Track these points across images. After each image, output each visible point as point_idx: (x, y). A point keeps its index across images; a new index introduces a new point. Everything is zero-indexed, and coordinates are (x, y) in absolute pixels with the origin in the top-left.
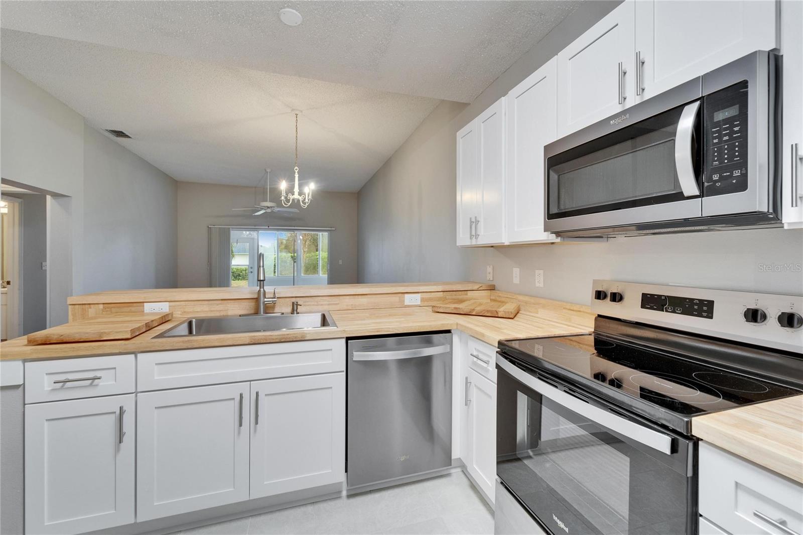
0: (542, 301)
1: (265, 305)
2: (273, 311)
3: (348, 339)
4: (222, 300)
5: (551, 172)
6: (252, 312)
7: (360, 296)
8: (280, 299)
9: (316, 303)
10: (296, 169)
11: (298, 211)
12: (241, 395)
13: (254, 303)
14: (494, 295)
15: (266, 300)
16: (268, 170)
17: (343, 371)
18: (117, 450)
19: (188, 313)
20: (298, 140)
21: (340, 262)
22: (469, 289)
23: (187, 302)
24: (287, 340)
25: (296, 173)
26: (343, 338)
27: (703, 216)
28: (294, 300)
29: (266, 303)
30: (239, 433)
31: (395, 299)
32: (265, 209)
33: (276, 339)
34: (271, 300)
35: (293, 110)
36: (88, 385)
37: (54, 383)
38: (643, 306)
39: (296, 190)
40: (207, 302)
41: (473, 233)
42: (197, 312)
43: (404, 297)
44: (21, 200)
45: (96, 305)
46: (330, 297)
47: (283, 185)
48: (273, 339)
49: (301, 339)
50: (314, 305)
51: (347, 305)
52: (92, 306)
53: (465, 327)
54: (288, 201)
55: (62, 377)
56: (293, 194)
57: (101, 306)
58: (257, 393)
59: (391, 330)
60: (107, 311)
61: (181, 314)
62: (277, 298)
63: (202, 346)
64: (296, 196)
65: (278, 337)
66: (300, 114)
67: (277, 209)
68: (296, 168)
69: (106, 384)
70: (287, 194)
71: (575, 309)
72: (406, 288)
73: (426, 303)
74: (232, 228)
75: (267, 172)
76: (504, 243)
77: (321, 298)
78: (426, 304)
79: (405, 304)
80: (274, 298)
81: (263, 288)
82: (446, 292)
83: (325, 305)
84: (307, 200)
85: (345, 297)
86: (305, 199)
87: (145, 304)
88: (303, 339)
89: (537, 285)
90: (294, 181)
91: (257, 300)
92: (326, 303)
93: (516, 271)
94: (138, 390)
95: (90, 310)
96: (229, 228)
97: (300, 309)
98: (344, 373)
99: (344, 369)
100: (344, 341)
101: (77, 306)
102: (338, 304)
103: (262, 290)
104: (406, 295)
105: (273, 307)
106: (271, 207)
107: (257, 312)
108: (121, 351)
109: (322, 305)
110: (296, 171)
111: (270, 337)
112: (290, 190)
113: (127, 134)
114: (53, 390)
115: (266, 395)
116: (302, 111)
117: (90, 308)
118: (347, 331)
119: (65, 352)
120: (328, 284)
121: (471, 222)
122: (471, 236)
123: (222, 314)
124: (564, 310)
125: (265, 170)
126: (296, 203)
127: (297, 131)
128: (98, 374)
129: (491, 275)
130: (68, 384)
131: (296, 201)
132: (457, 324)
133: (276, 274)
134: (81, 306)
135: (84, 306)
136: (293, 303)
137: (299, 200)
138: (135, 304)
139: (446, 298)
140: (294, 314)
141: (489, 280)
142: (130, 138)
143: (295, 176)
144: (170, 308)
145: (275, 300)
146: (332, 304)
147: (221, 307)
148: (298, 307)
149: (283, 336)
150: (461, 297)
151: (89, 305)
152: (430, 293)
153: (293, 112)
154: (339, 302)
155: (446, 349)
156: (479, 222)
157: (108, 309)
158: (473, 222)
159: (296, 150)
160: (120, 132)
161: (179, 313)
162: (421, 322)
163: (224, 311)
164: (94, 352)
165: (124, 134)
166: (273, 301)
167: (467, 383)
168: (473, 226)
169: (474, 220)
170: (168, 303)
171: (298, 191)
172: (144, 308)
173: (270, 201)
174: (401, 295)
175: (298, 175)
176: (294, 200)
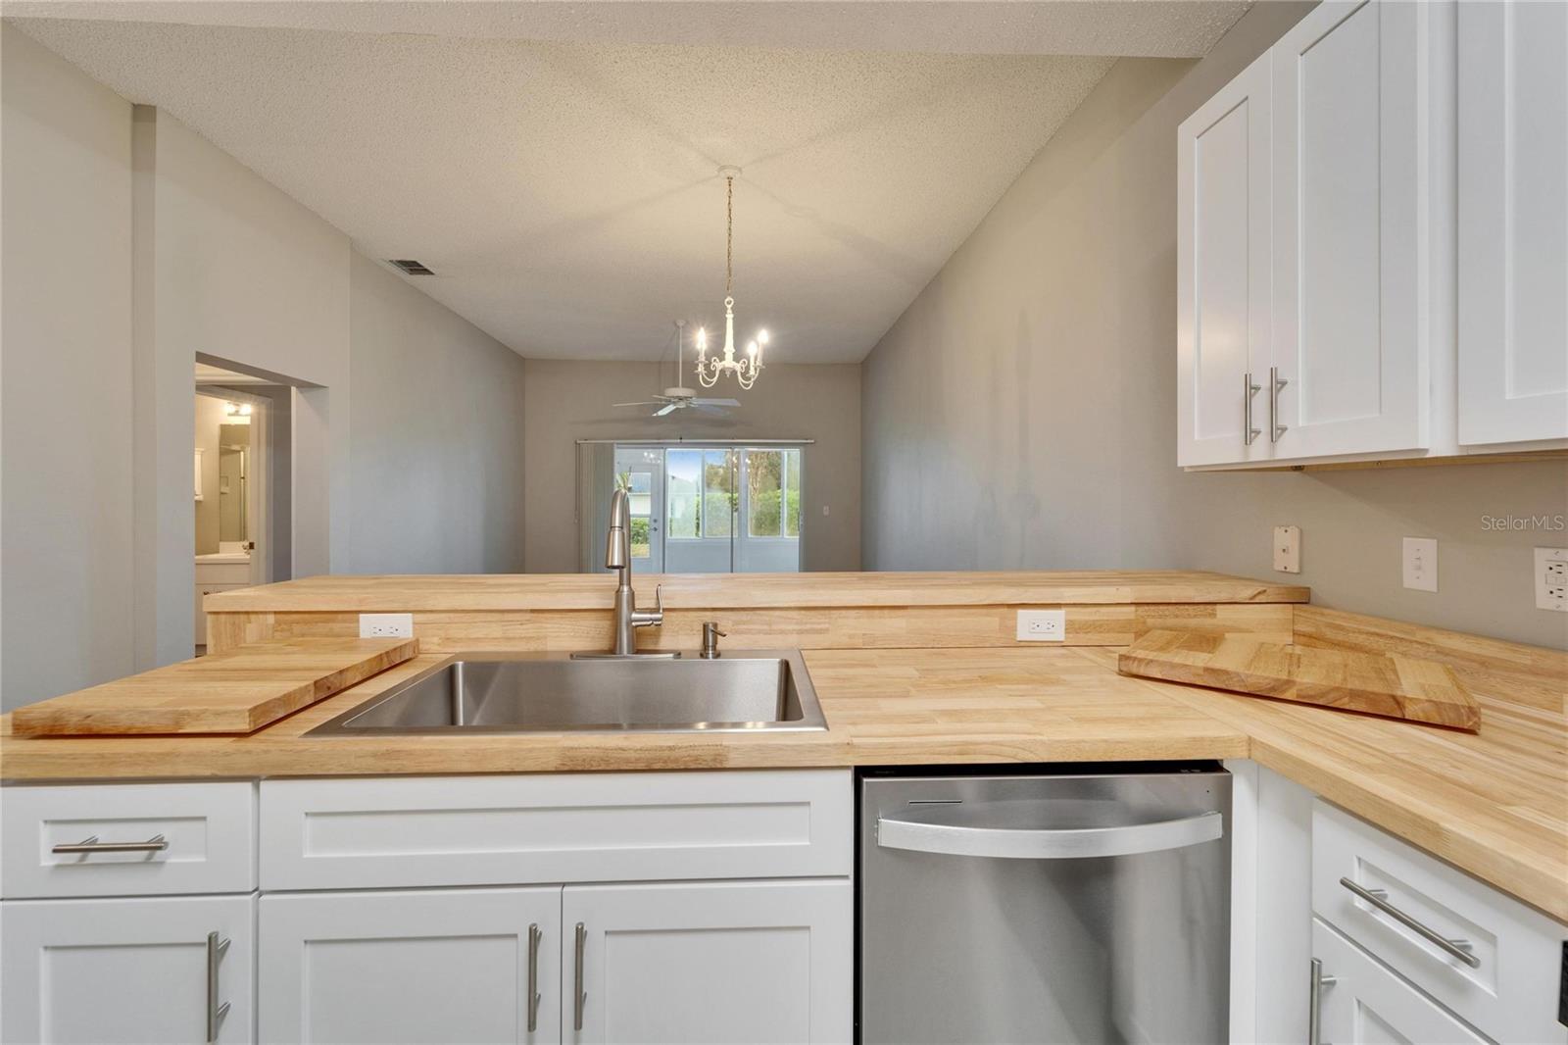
1: (632, 629)
2: (657, 643)
3: (861, 772)
4: (533, 611)
6: (603, 644)
7: (886, 612)
8: (672, 614)
9: (765, 627)
10: (729, 303)
11: (739, 405)
12: (534, 929)
13: (609, 622)
14: (1310, 620)
15: (634, 616)
16: (681, 323)
17: (846, 877)
20: (732, 234)
21: (826, 511)
22: (1224, 597)
23: (452, 615)
25: (729, 311)
26: (847, 768)
28: (708, 617)
29: (634, 624)
31: (991, 621)
32: (674, 403)
33: (638, 760)
34: (649, 616)
35: (723, 168)
36: (140, 860)
39: (729, 348)
40: (497, 616)
41: (1260, 421)
42: (477, 639)
43: (1015, 619)
45: (261, 616)
46: (803, 612)
47: (701, 339)
48: (628, 761)
49: (712, 765)
50: (759, 632)
51: (851, 637)
52: (253, 617)
54: (711, 374)
55: (77, 836)
56: (722, 359)
57: (271, 619)
58: (581, 927)
60: (282, 630)
61: (439, 645)
62: (664, 610)
64: (728, 362)
65: (647, 755)
66: (737, 177)
67: (696, 402)
68: (729, 299)
69: (182, 860)
70: (709, 359)
72: (1022, 590)
73: (1082, 635)
74: (617, 443)
75: (679, 327)
76: (1426, 451)
77: (777, 613)
78: (1083, 639)
79: (1018, 639)
80: (656, 610)
81: (629, 584)
82: (1146, 608)
83: (791, 632)
84: (752, 372)
85: (844, 612)
86: (748, 368)
87: (361, 615)
88: (719, 766)
89: (1543, 601)
90: (725, 330)
91: (614, 613)
92: (790, 627)
93: (1421, 550)
94: (263, 887)
95: (248, 625)
96: (612, 444)
97: (723, 644)
98: (850, 883)
99: (850, 871)
100: (848, 777)
101: (223, 617)
102: (827, 630)
103: (626, 589)
104: (1021, 612)
106: (686, 398)
107: (612, 651)
109: (782, 632)
110: (729, 306)
112: (717, 351)
113: (427, 267)
114: (58, 867)
115: (608, 932)
116: (740, 170)
117: (250, 622)
118: (859, 747)
119: (82, 765)
120: (800, 571)
121: (1251, 389)
122: (1249, 435)
123: (532, 646)
125: (676, 324)
126: (728, 380)
127: (730, 216)
129: (1294, 556)
131: (728, 374)
132: (1250, 741)
133: (700, 533)
134: (231, 616)
135: (236, 616)
136: (705, 626)
137: (734, 372)
138: (340, 616)
139: (1144, 623)
140: (707, 658)
141: (1285, 572)
142: (432, 274)
143: (726, 318)
144: (414, 627)
145: (659, 616)
146: (807, 631)
147: (529, 630)
148: (719, 637)
149: (658, 754)
150: (1193, 622)
151: (246, 616)
152: (1095, 609)
153: (722, 174)
154: (827, 626)
155: (1213, 827)
156: (1284, 384)
157: (285, 627)
158: (1257, 389)
159: (729, 260)
160: (415, 263)
161: (436, 640)
162: (1107, 720)
163: (538, 639)
164: (151, 772)
165: (421, 266)
166: (651, 619)
167: (1318, 985)
168: (1260, 402)
169: (1262, 381)
170: (410, 615)
171: (734, 350)
172: (358, 627)
173: (683, 387)
174: (1005, 610)
175: (732, 316)
176: (723, 371)
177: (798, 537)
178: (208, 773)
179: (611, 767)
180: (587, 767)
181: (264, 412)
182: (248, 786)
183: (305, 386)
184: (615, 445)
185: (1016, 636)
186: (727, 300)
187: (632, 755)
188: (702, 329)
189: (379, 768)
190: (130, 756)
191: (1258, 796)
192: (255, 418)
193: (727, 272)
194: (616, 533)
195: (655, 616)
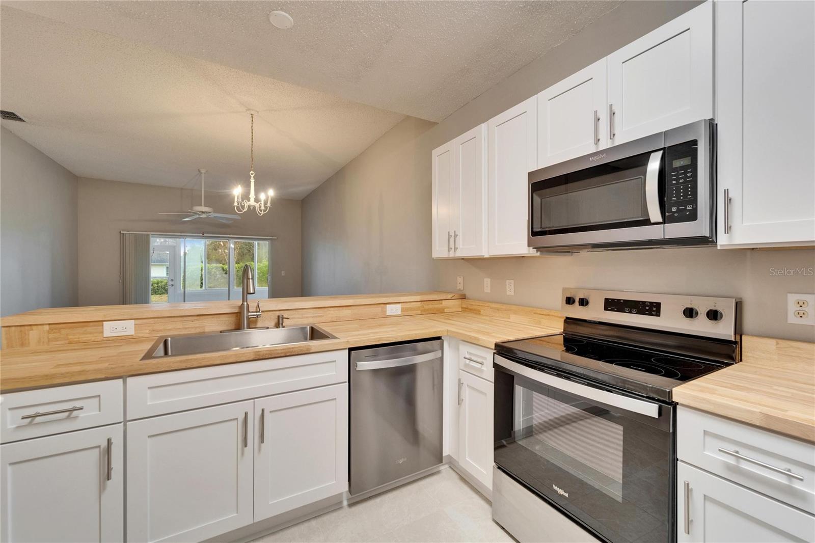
0: (514, 307)
1: (248, 319)
2: (256, 325)
3: (350, 350)
4: (199, 315)
5: (535, 196)
6: (233, 327)
7: (344, 308)
9: (301, 316)
10: (252, 174)
11: (240, 218)
12: (246, 414)
13: (235, 318)
14: (465, 303)
15: (249, 314)
16: (203, 171)
17: (346, 382)
18: (102, 488)
19: (158, 331)
20: (254, 141)
21: (283, 273)
22: (444, 298)
23: (156, 320)
24: (292, 354)
25: (252, 178)
26: (345, 349)
27: (665, 238)
28: (278, 313)
29: (250, 317)
30: (243, 454)
31: (378, 309)
32: (199, 214)
33: (282, 353)
34: (255, 314)
35: (249, 110)
36: (64, 418)
37: (23, 418)
38: (606, 309)
39: (252, 195)
41: (452, 246)
42: (170, 330)
43: (386, 308)
45: (40, 327)
46: (314, 310)
47: (237, 191)
48: (278, 354)
49: (306, 352)
50: (298, 318)
51: (332, 317)
52: (34, 327)
53: (457, 333)
54: (243, 207)
55: (32, 411)
56: (249, 201)
57: (47, 327)
58: (263, 410)
59: (391, 339)
60: (54, 333)
61: (149, 334)
62: (262, 311)
63: (203, 364)
64: (252, 202)
65: (283, 351)
66: (255, 115)
67: (213, 215)
69: (89, 414)
70: (243, 201)
71: (545, 313)
72: (388, 298)
73: (405, 312)
74: (152, 234)
75: (202, 173)
76: (484, 256)
77: (305, 310)
79: (387, 315)
80: (259, 312)
81: (247, 302)
82: (424, 302)
83: (310, 317)
85: (329, 309)
86: (260, 207)
87: (104, 323)
88: (308, 352)
89: (508, 293)
90: (250, 187)
91: (239, 314)
92: (311, 315)
93: (487, 281)
94: (128, 418)
95: (31, 332)
96: (148, 235)
97: (286, 322)
98: (347, 384)
99: (347, 380)
100: (347, 351)
101: (13, 328)
102: (323, 316)
103: (245, 303)
104: (388, 306)
105: (256, 322)
106: (207, 212)
107: (239, 328)
108: (107, 376)
109: (306, 317)
110: (252, 176)
111: (275, 352)
112: (246, 196)
113: (20, 116)
115: (270, 412)
116: (258, 112)
117: (32, 330)
118: (350, 342)
119: (35, 381)
121: (450, 236)
122: (450, 249)
123: (198, 331)
124: (534, 315)
125: (199, 170)
126: (252, 210)
127: (252, 133)
128: (78, 404)
129: (462, 285)
130: (38, 419)
132: (448, 331)
133: (203, 288)
134: (19, 328)
135: (22, 328)
136: (279, 317)
137: (254, 207)
138: (91, 324)
139: (423, 307)
140: (280, 327)
141: (460, 290)
142: (25, 121)
143: (250, 181)
144: (135, 328)
145: (260, 313)
146: (316, 317)
147: (196, 324)
148: (284, 320)
149: (289, 350)
150: (436, 306)
151: (29, 327)
152: (409, 303)
153: (248, 112)
154: (323, 314)
155: (439, 354)
156: (457, 235)
157: (56, 331)
158: (451, 236)
159: (252, 154)
160: (12, 114)
161: (147, 331)
162: (415, 330)
163: (201, 327)
164: (73, 379)
165: (16, 116)
166: (257, 315)
167: (460, 384)
168: (452, 239)
169: (452, 234)
170: (133, 321)
171: (255, 197)
172: (103, 328)
173: (205, 206)
174: (382, 305)
175: (254, 180)
176: (249, 206)
177: (267, 288)
178: (103, 376)
179: (273, 356)
180: (264, 357)
182: (121, 380)
184: (150, 236)
185: (386, 313)
186: (251, 172)
187: (279, 352)
188: (239, 186)
189: (183, 366)
190: (62, 374)
191: (449, 346)
193: (251, 159)
194: (251, 281)
195: (258, 313)
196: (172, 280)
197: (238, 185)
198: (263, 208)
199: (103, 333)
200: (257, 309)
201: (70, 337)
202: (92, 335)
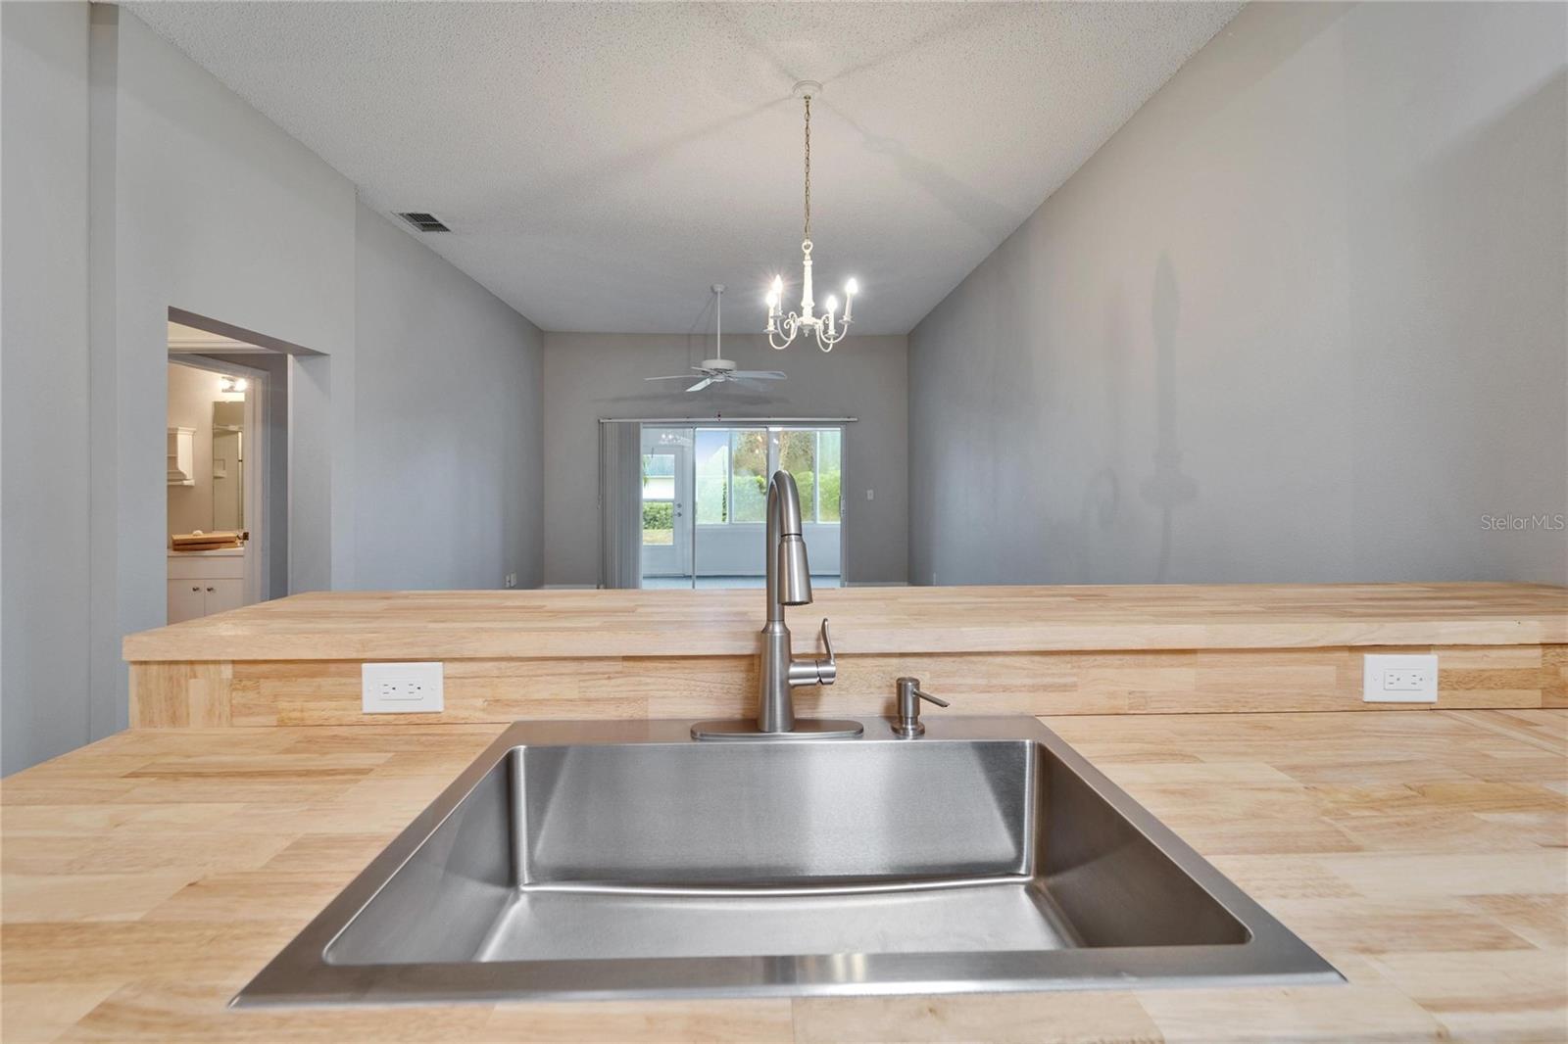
1: (789, 691)
2: (815, 706)
4: (626, 657)
6: (733, 710)
7: (1167, 659)
10: (807, 247)
13: (743, 675)
15: (793, 670)
16: (719, 288)
19: (509, 704)
23: (503, 664)
25: (807, 257)
28: (902, 668)
29: (792, 682)
31: (1323, 673)
32: (712, 376)
34: (813, 669)
35: (799, 85)
39: (807, 302)
40: (572, 667)
42: (541, 702)
43: (1362, 668)
44: (268, 373)
45: (212, 668)
46: (1037, 658)
47: (773, 294)
50: (974, 689)
52: (199, 669)
54: (787, 333)
56: (800, 315)
57: (228, 672)
60: (244, 689)
61: (483, 710)
62: (838, 656)
64: (807, 318)
66: (816, 96)
67: (736, 375)
68: (806, 241)
70: (786, 313)
72: (1372, 625)
73: (1461, 693)
74: (644, 423)
75: (716, 293)
77: (999, 660)
78: (1464, 698)
79: (1367, 698)
80: (826, 662)
81: (782, 620)
82: (1559, 650)
83: (1022, 690)
85: (1100, 659)
86: (826, 326)
87: (364, 666)
90: (803, 277)
91: (756, 664)
92: (1016, 681)
95: (192, 681)
96: (638, 423)
97: (929, 715)
101: (154, 668)
102: (1073, 687)
103: (778, 628)
104: (1370, 659)
106: (726, 371)
107: (754, 724)
109: (1005, 689)
110: (807, 252)
112: (793, 305)
113: (441, 221)
116: (820, 87)
117: (195, 677)
123: (626, 712)
125: (713, 289)
126: (807, 338)
127: (807, 143)
131: (806, 333)
133: (727, 520)
134: (167, 667)
135: (174, 667)
136: (901, 685)
137: (813, 331)
138: (333, 667)
139: (1556, 673)
140: (901, 735)
142: (446, 230)
143: (804, 266)
144: (444, 683)
145: (832, 670)
146: (1046, 688)
147: (619, 687)
148: (921, 699)
151: (188, 667)
152: (1480, 653)
153: (800, 93)
154: (1075, 679)
157: (249, 683)
159: (807, 195)
160: (428, 217)
161: (479, 703)
163: (635, 701)
165: (436, 221)
166: (819, 675)
170: (440, 664)
171: (813, 305)
172: (361, 683)
173: (722, 358)
174: (1345, 655)
175: (811, 262)
176: (800, 329)
181: (259, 387)
183: (303, 353)
184: (641, 425)
185: (1362, 693)
186: (805, 243)
188: (778, 277)
192: (251, 394)
193: (804, 209)
194: (794, 545)
195: (823, 669)
196: (679, 506)
197: (775, 277)
198: (832, 331)
199: (358, 697)
200: (818, 647)
201: (283, 704)
202: (333, 704)
